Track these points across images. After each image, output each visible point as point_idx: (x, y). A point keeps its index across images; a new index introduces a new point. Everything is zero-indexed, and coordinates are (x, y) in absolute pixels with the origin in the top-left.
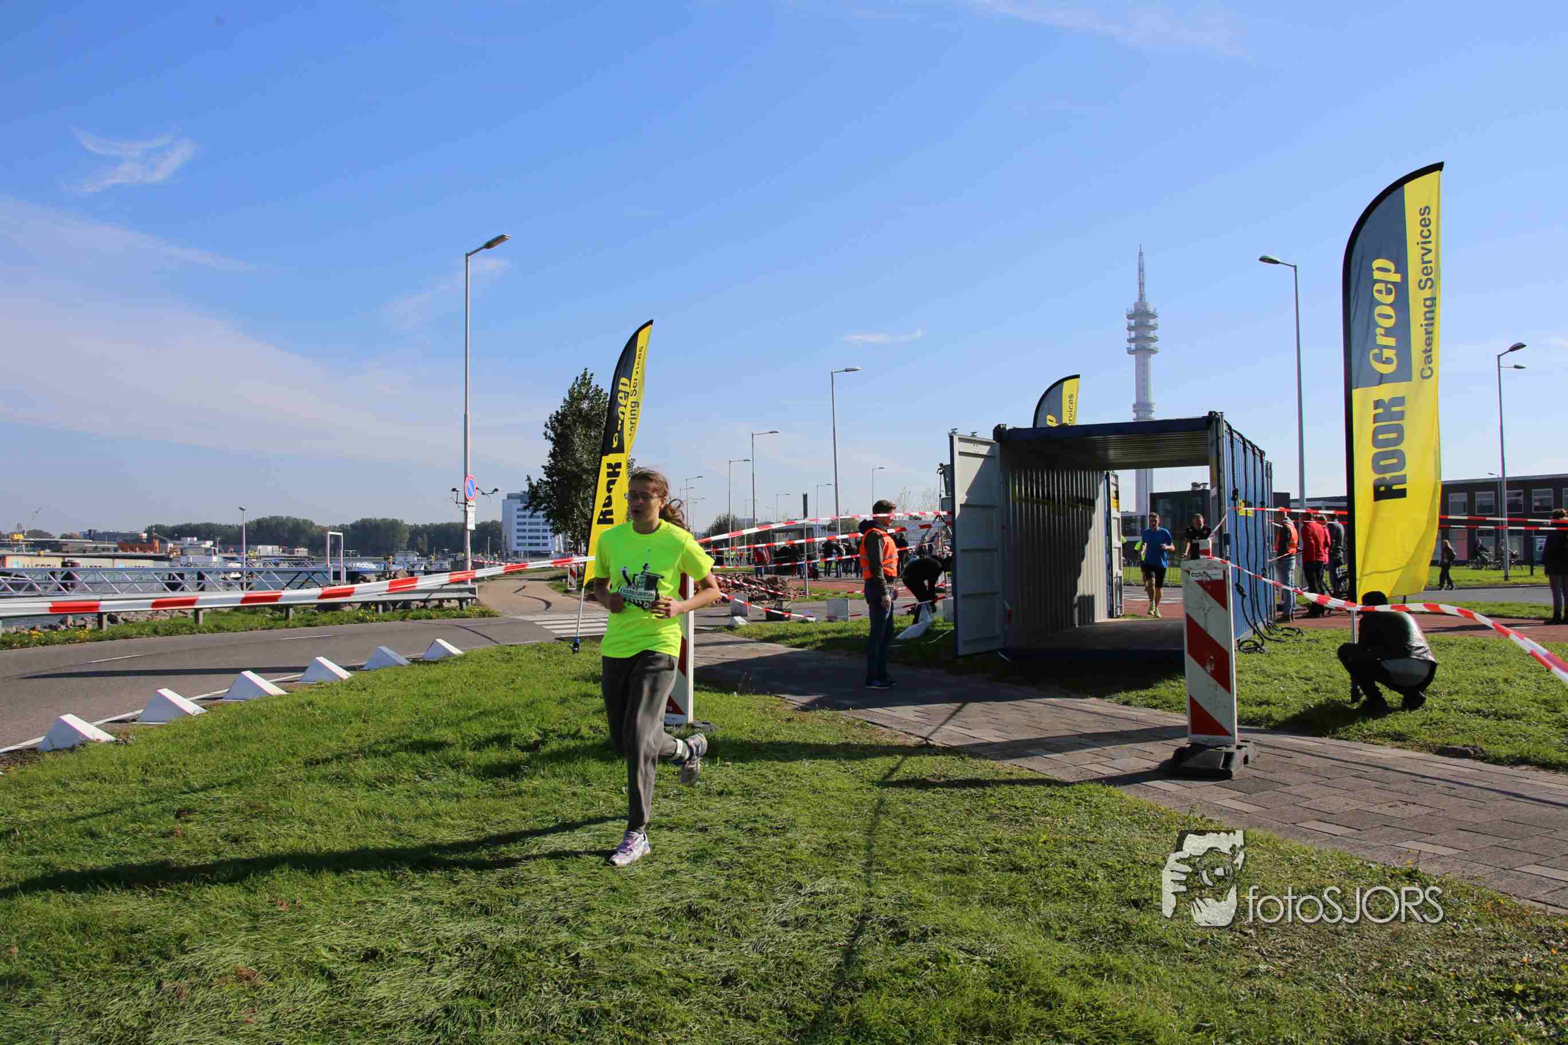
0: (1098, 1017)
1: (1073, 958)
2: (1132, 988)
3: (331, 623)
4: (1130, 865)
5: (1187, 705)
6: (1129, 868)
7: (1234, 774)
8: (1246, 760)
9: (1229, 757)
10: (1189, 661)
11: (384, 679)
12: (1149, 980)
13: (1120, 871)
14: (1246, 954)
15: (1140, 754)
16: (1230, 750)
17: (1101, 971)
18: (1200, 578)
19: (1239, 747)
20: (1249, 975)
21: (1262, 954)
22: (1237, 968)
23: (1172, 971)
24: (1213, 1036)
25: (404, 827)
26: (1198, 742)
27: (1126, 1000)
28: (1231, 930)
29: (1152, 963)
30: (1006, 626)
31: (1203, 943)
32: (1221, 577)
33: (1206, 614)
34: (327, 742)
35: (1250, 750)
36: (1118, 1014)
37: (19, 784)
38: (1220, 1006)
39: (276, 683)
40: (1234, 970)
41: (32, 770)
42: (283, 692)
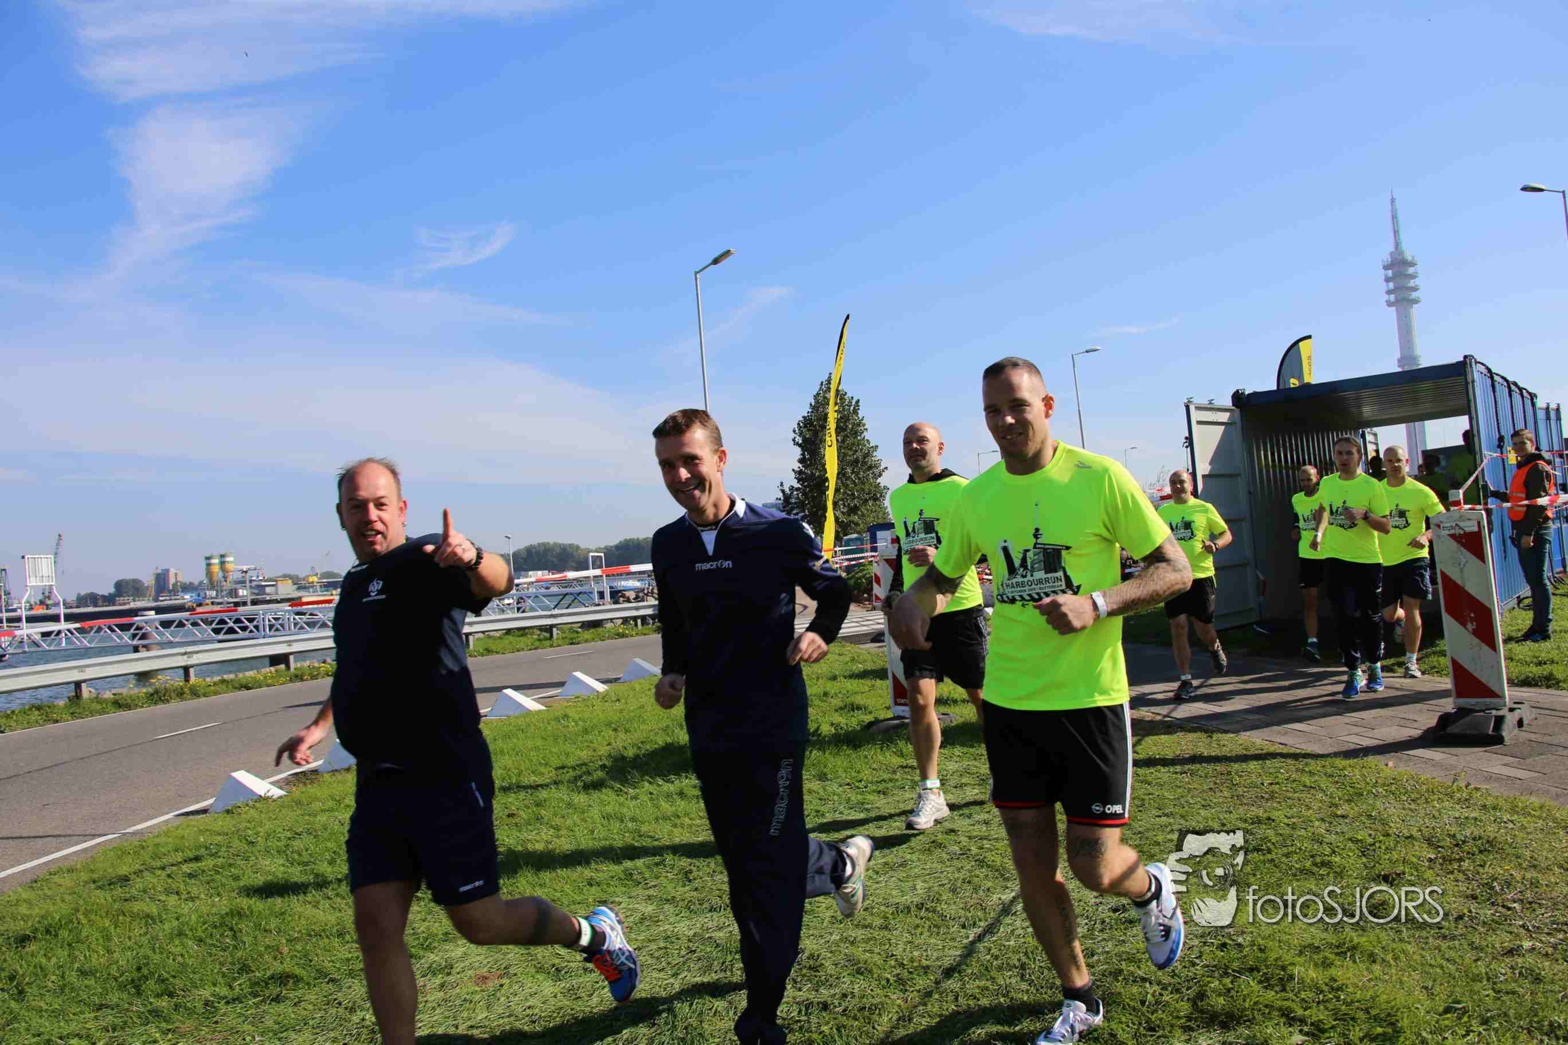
0: (1338, 999)
1: (1313, 937)
2: (1377, 968)
3: (593, 640)
4: (1381, 838)
5: (1450, 669)
6: (1380, 842)
7: (1506, 739)
8: (1520, 723)
9: (1500, 720)
10: (1447, 621)
11: (637, 687)
12: (1396, 958)
13: (1370, 845)
14: (1508, 929)
15: (1402, 722)
16: (1500, 713)
17: (1345, 951)
18: (1452, 532)
19: (1511, 710)
20: (1510, 952)
21: (1528, 930)
22: (1497, 946)
23: (1423, 949)
24: (1465, 1019)
25: (644, 828)
26: (1464, 706)
27: (1370, 980)
28: (1493, 904)
29: (1401, 940)
30: (1262, 598)
31: (1460, 917)
32: (1476, 529)
33: (1461, 571)
34: (578, 752)
35: (1525, 713)
36: (1358, 996)
37: (299, 803)
38: (1477, 986)
39: (537, 700)
40: (1493, 947)
41: (313, 790)
42: (544, 708)
